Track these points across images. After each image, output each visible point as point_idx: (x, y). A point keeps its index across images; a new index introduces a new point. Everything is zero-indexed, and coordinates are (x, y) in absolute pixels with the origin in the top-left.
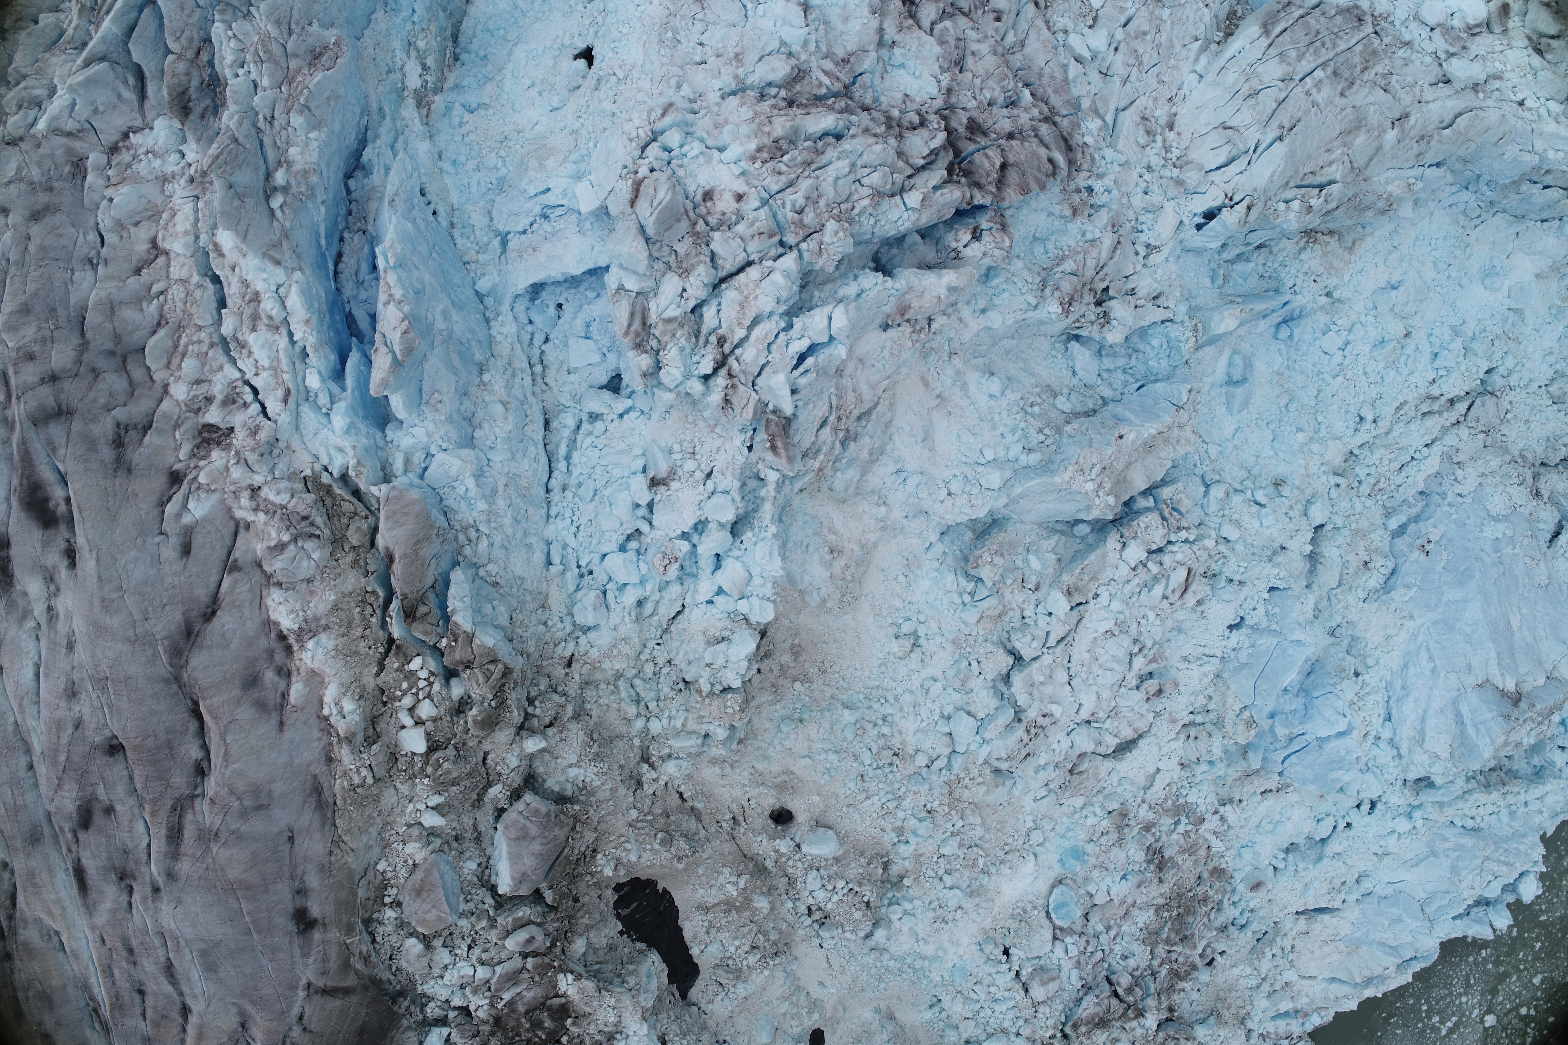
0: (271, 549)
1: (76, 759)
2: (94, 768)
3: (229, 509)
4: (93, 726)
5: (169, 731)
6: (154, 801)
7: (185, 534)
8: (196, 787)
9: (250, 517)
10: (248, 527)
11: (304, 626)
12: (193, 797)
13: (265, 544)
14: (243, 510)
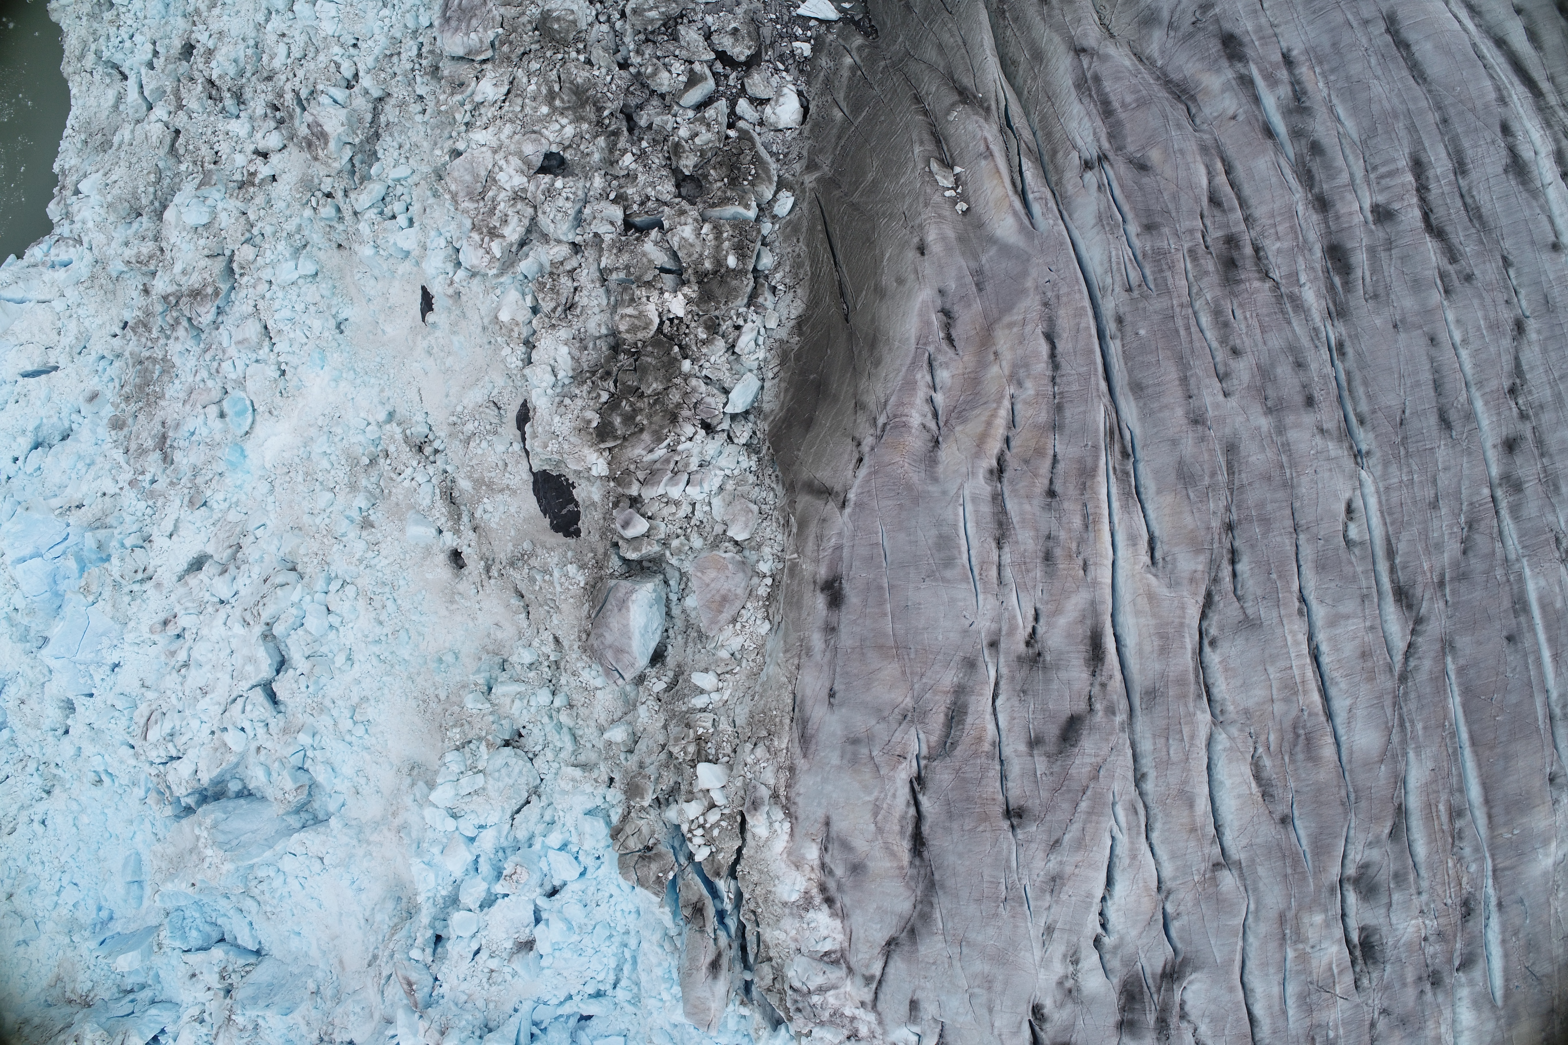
0: (834, 987)
1: (1065, 806)
2: (1045, 794)
3: (880, 1023)
4: (1034, 846)
5: (948, 830)
6: (976, 755)
7: (916, 1017)
8: (926, 767)
9: (860, 1013)
10: (863, 1004)
11: (803, 913)
12: (929, 758)
13: (842, 990)
14: (866, 1021)
